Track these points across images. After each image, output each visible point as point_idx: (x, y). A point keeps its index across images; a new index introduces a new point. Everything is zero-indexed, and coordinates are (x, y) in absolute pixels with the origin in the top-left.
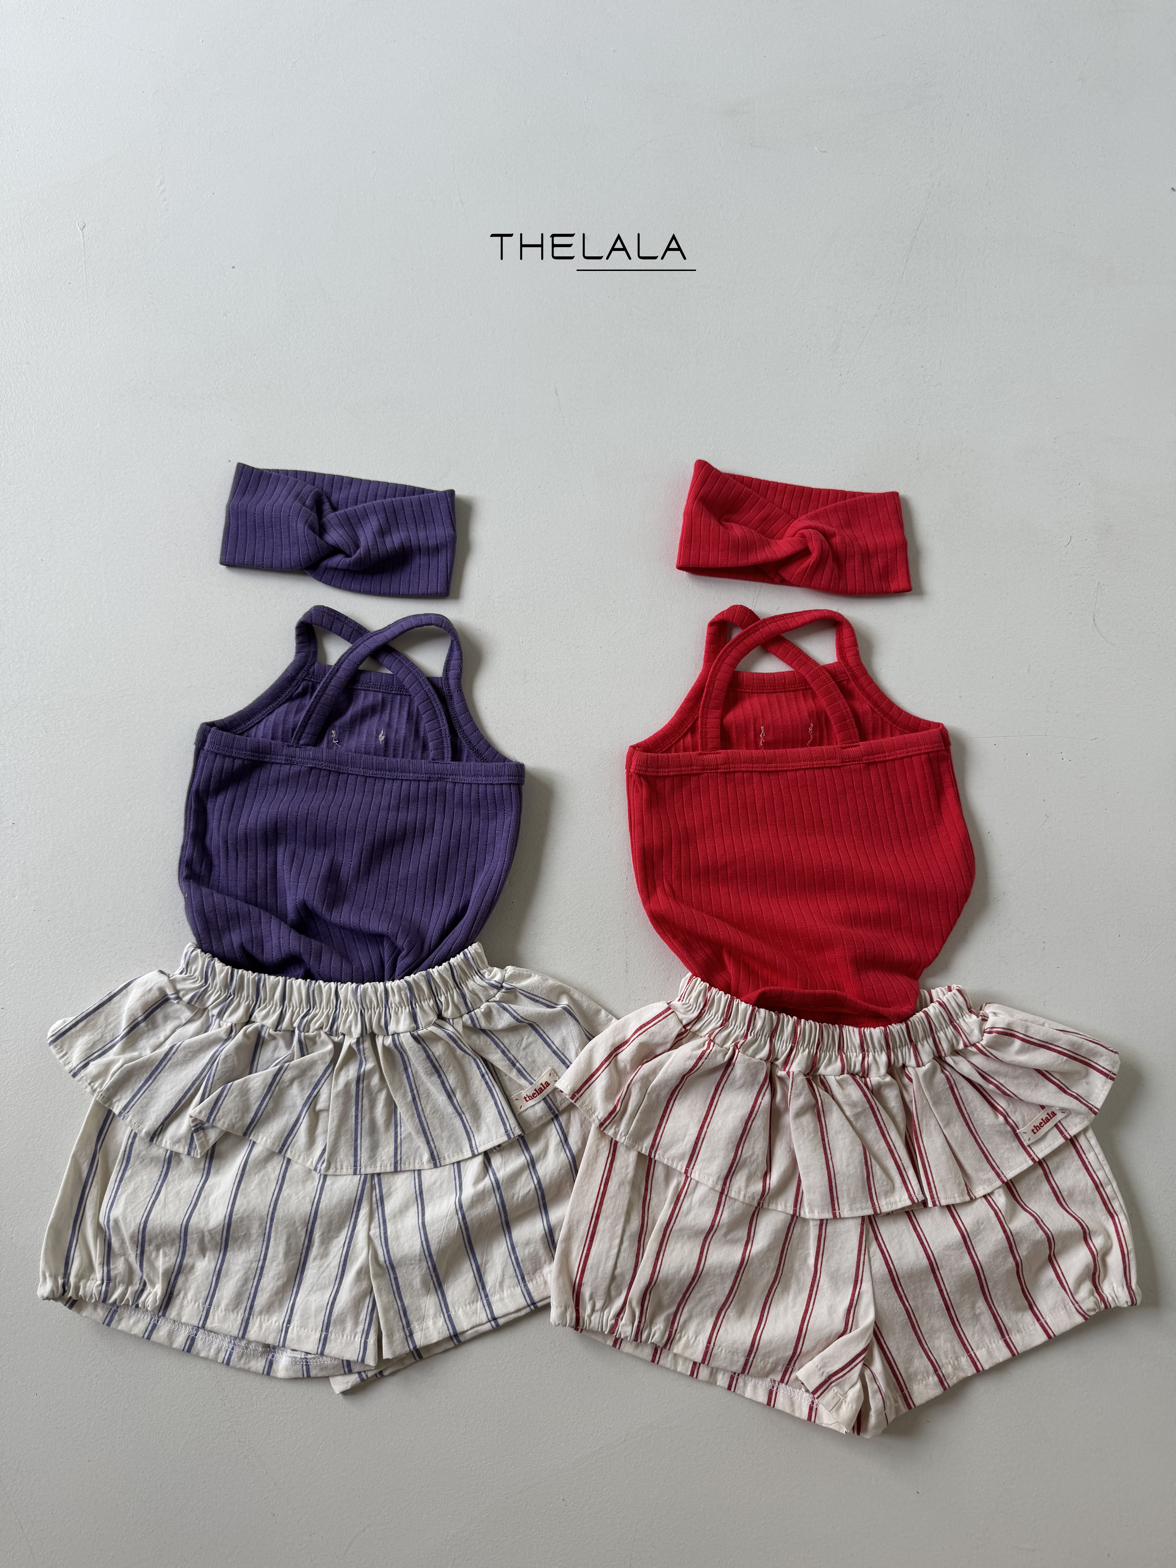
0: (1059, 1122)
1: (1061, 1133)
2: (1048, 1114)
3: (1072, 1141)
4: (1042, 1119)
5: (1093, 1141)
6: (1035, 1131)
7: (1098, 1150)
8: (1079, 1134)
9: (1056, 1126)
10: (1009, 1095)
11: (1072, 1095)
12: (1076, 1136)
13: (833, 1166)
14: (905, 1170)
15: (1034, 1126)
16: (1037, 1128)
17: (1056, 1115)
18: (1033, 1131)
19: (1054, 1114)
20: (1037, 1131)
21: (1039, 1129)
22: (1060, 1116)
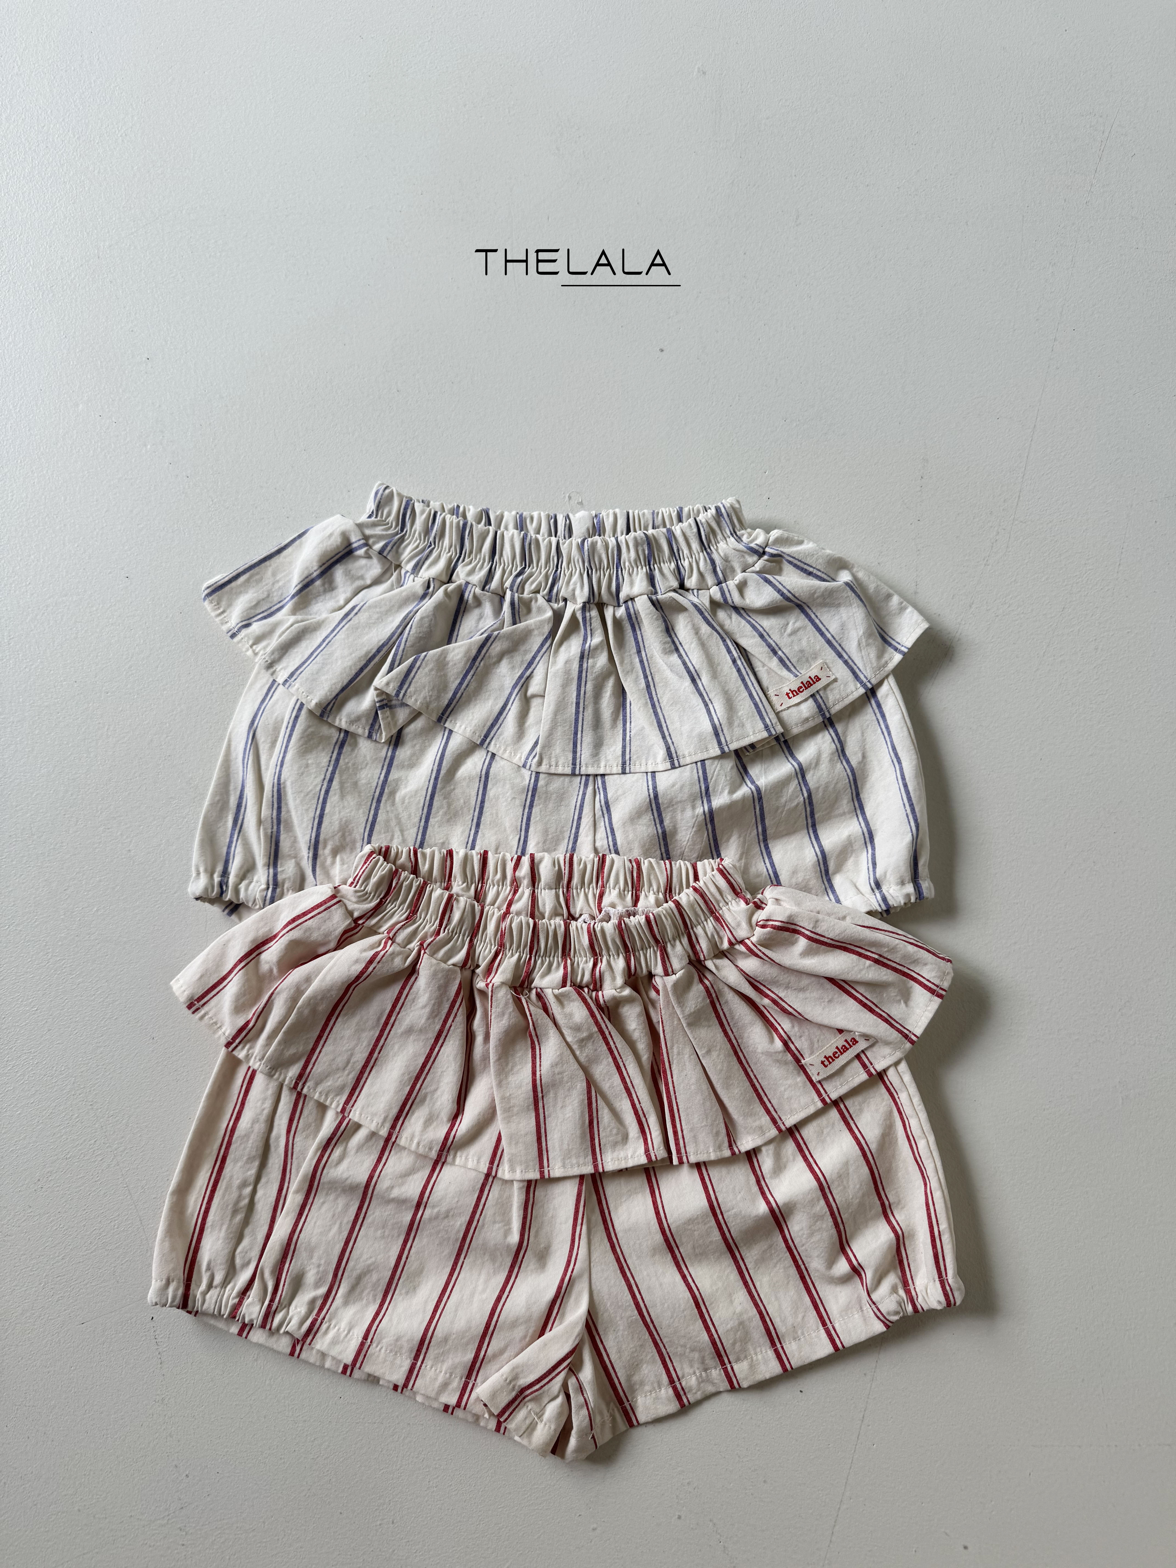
0: (863, 1051)
1: (864, 1066)
2: (846, 1041)
3: (881, 1076)
4: (837, 1048)
5: (907, 1077)
6: (826, 1063)
7: (913, 1089)
8: (888, 1068)
9: (858, 1057)
10: (790, 1014)
11: (880, 1016)
12: (885, 1071)
13: (544, 1109)
14: (645, 1116)
15: (825, 1057)
16: (830, 1059)
17: (857, 1042)
18: (823, 1063)
19: (855, 1041)
20: (830, 1063)
21: (833, 1060)
22: (862, 1045)
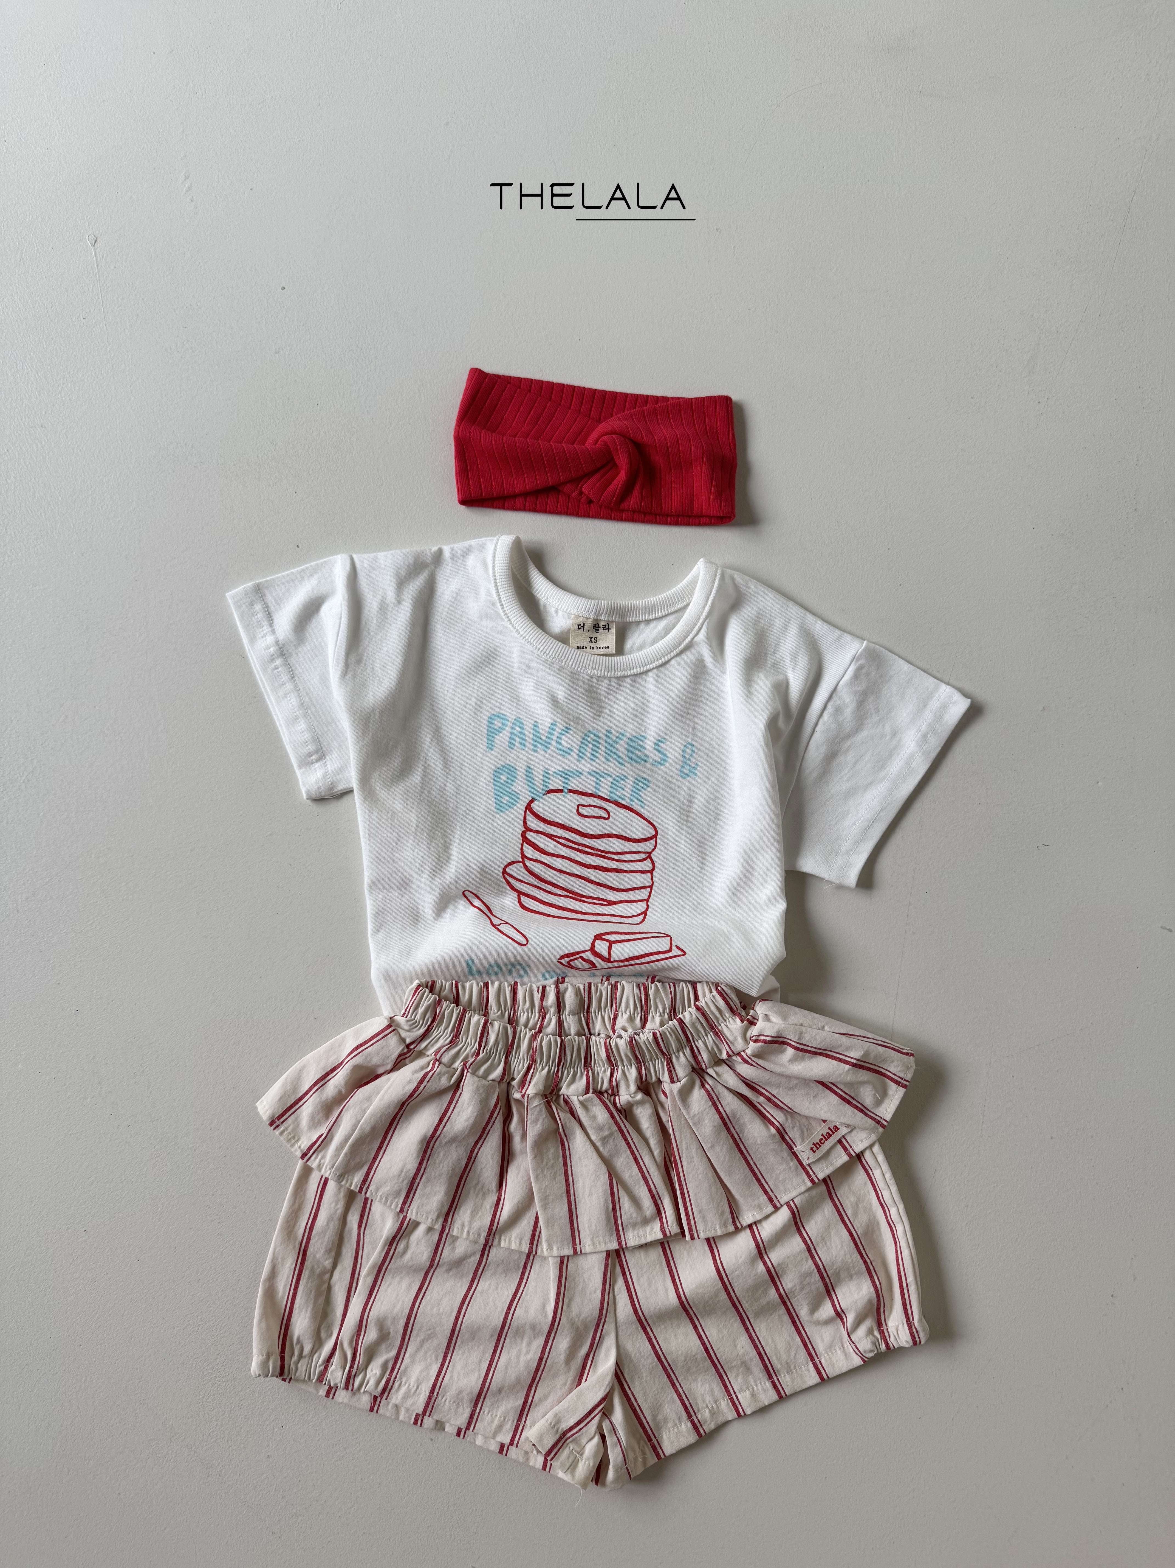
0: (843, 1137)
1: (845, 1149)
2: (829, 1129)
3: (859, 1157)
5: (881, 1158)
6: (815, 1149)
7: (885, 1167)
8: (865, 1150)
9: (840, 1141)
10: (782, 1108)
11: (856, 1107)
12: (862, 1152)
13: (575, 1196)
14: (660, 1199)
15: (814, 1144)
16: (817, 1145)
17: (838, 1129)
18: (812, 1149)
19: (837, 1128)
20: (818, 1149)
21: (820, 1146)
22: (843, 1131)
